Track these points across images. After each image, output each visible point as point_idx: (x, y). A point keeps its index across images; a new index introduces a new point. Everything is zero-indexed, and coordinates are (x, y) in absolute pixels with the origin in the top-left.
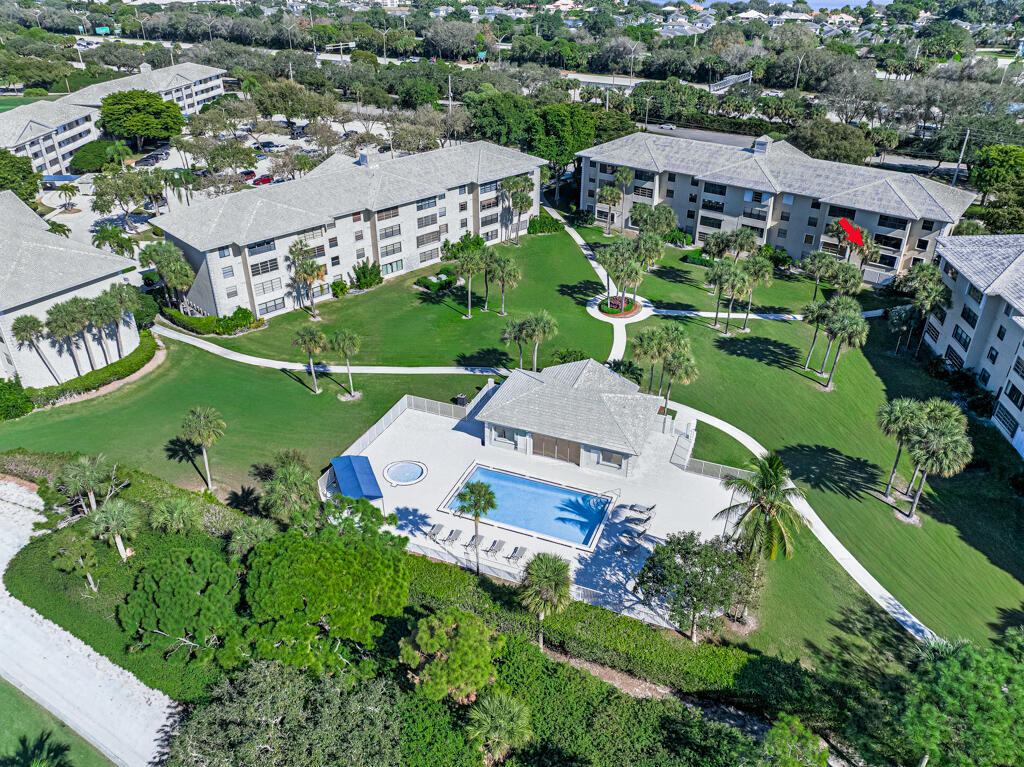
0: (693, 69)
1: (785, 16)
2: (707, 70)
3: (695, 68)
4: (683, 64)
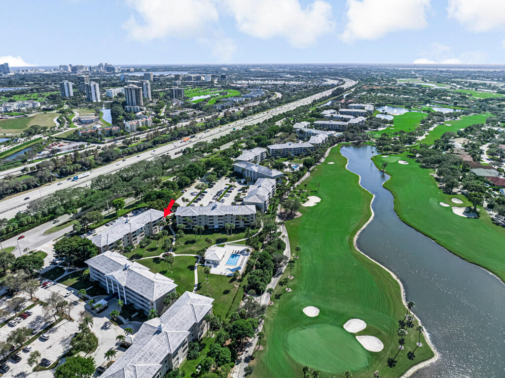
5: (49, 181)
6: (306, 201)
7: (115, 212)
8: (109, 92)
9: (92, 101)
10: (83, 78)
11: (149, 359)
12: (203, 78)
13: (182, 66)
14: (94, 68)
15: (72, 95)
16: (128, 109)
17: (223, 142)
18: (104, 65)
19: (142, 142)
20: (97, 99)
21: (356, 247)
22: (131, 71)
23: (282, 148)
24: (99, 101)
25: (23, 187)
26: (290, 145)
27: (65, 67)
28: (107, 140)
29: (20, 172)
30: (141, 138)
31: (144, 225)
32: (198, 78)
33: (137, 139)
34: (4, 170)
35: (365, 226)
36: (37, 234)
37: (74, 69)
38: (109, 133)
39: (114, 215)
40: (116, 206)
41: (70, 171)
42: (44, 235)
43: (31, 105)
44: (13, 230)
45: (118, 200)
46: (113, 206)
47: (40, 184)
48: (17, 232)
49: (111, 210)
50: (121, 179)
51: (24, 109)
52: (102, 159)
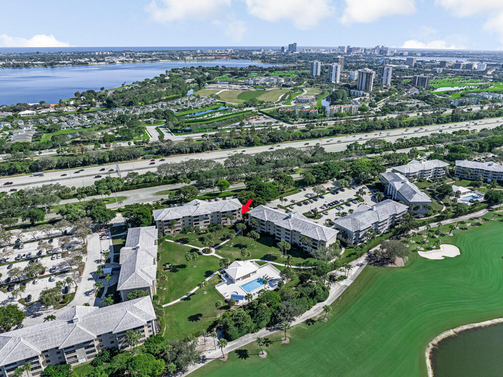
5: (211, 149)
6: (432, 249)
7: (220, 192)
8: (352, 74)
9: (331, 82)
10: (338, 59)
11: (38, 342)
12: (475, 66)
13: (468, 52)
14: (369, 50)
15: (319, 74)
16: (352, 93)
17: (410, 144)
18: (380, 47)
19: (328, 128)
20: (336, 81)
21: (431, 346)
22: (404, 54)
23: (475, 167)
24: (338, 82)
25: (186, 150)
26: (489, 165)
27: (342, 48)
28: (300, 120)
29: (201, 137)
30: (328, 124)
31: (210, 212)
32: (469, 66)
33: (324, 125)
34: (197, 133)
35: (488, 323)
36: (151, 192)
37: (350, 50)
39: (217, 195)
40: (221, 187)
41: (232, 144)
42: (154, 194)
43: (275, 81)
44: (137, 184)
45: (222, 181)
46: (219, 186)
47: (202, 150)
48: (140, 186)
49: (216, 190)
50: (255, 162)
51: (267, 83)
52: (269, 138)
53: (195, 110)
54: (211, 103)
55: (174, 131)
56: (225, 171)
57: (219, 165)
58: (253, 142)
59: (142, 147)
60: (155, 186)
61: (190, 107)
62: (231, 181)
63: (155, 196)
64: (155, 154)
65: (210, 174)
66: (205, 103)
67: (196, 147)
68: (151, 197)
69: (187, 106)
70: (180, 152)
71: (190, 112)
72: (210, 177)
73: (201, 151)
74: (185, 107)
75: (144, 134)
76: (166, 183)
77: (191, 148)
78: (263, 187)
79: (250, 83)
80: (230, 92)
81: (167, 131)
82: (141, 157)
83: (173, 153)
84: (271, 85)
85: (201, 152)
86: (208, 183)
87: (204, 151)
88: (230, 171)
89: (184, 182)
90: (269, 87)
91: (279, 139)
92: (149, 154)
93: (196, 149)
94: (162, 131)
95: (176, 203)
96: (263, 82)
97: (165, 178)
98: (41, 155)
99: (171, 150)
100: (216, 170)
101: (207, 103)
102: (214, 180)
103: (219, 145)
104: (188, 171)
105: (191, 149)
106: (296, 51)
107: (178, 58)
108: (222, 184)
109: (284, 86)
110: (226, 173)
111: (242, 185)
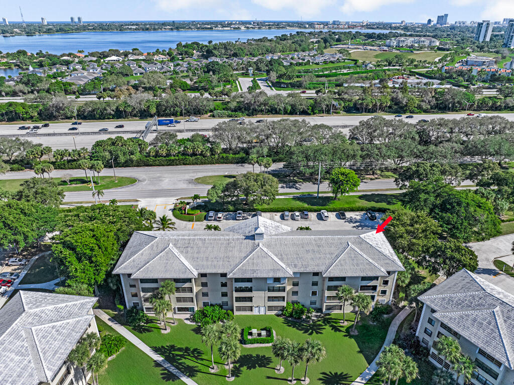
0: (112, 112)
1: (131, 57)
2: (121, 112)
3: (113, 111)
4: (105, 109)
5: (328, 112)
7: (331, 195)
15: (488, 39)
25: (285, 110)
29: (314, 95)
34: (310, 89)
36: (188, 176)
38: (489, 78)
39: (325, 201)
40: (338, 185)
41: (367, 105)
42: (190, 182)
43: (427, 43)
44: (168, 155)
45: (343, 170)
46: (333, 181)
47: (313, 111)
48: (173, 160)
49: (325, 188)
50: (417, 137)
51: (416, 45)
52: (434, 102)
53: (314, 65)
54: (338, 59)
55: (277, 85)
56: (350, 147)
57: (338, 136)
58: (406, 106)
59: (220, 100)
60: (202, 163)
61: (309, 61)
62: (362, 172)
63: (191, 186)
64: (232, 111)
65: (317, 151)
66: (329, 59)
67: (301, 105)
68: (184, 186)
69: (304, 60)
70: (273, 111)
71: (307, 67)
72: (315, 159)
73: (309, 111)
74: (301, 61)
75: (232, 85)
76: (226, 161)
77: (293, 106)
78: (459, 204)
79: (392, 44)
80: (365, 53)
81: (266, 84)
82: (209, 114)
83: (262, 111)
84: (421, 48)
85: (309, 114)
86: (308, 171)
87: (314, 114)
88: (362, 150)
89: (257, 162)
90: (418, 50)
91: (454, 104)
92: (224, 109)
93: (301, 108)
94: (260, 84)
95: (223, 211)
96: (409, 44)
97: (225, 151)
98: (79, 99)
99: (259, 106)
100: (331, 145)
101: (332, 59)
102: (321, 167)
103: (343, 105)
104: (273, 142)
105: (292, 108)
106: (446, 24)
107: (307, 26)
108: (341, 178)
109: (439, 49)
110: (352, 153)
111: (387, 185)
